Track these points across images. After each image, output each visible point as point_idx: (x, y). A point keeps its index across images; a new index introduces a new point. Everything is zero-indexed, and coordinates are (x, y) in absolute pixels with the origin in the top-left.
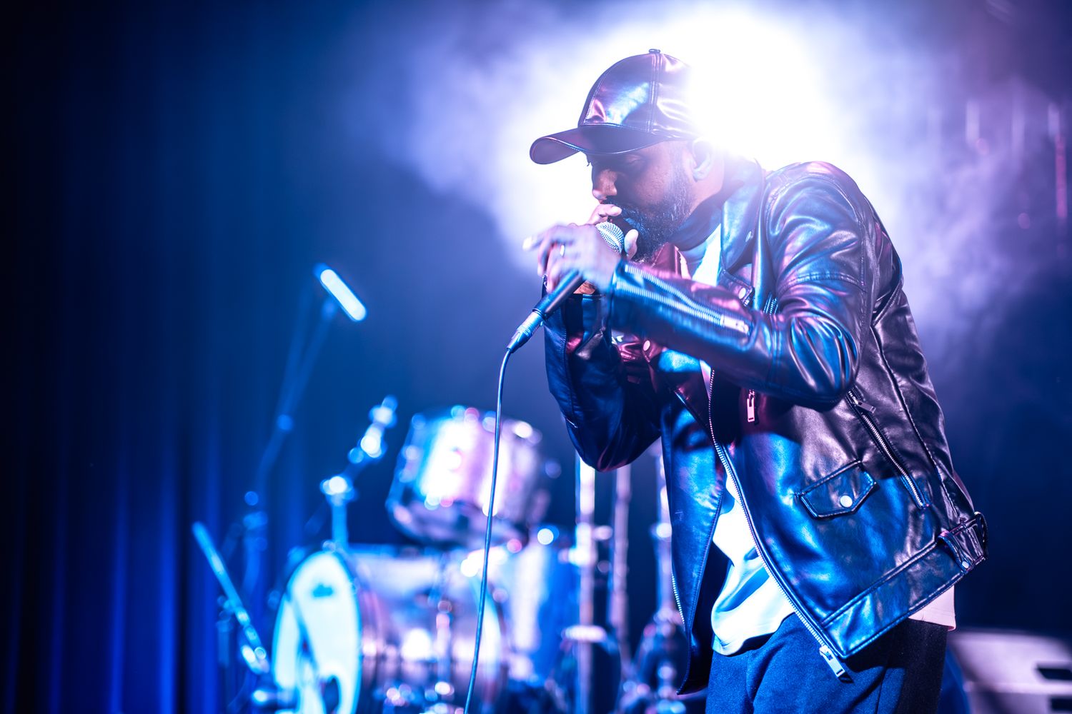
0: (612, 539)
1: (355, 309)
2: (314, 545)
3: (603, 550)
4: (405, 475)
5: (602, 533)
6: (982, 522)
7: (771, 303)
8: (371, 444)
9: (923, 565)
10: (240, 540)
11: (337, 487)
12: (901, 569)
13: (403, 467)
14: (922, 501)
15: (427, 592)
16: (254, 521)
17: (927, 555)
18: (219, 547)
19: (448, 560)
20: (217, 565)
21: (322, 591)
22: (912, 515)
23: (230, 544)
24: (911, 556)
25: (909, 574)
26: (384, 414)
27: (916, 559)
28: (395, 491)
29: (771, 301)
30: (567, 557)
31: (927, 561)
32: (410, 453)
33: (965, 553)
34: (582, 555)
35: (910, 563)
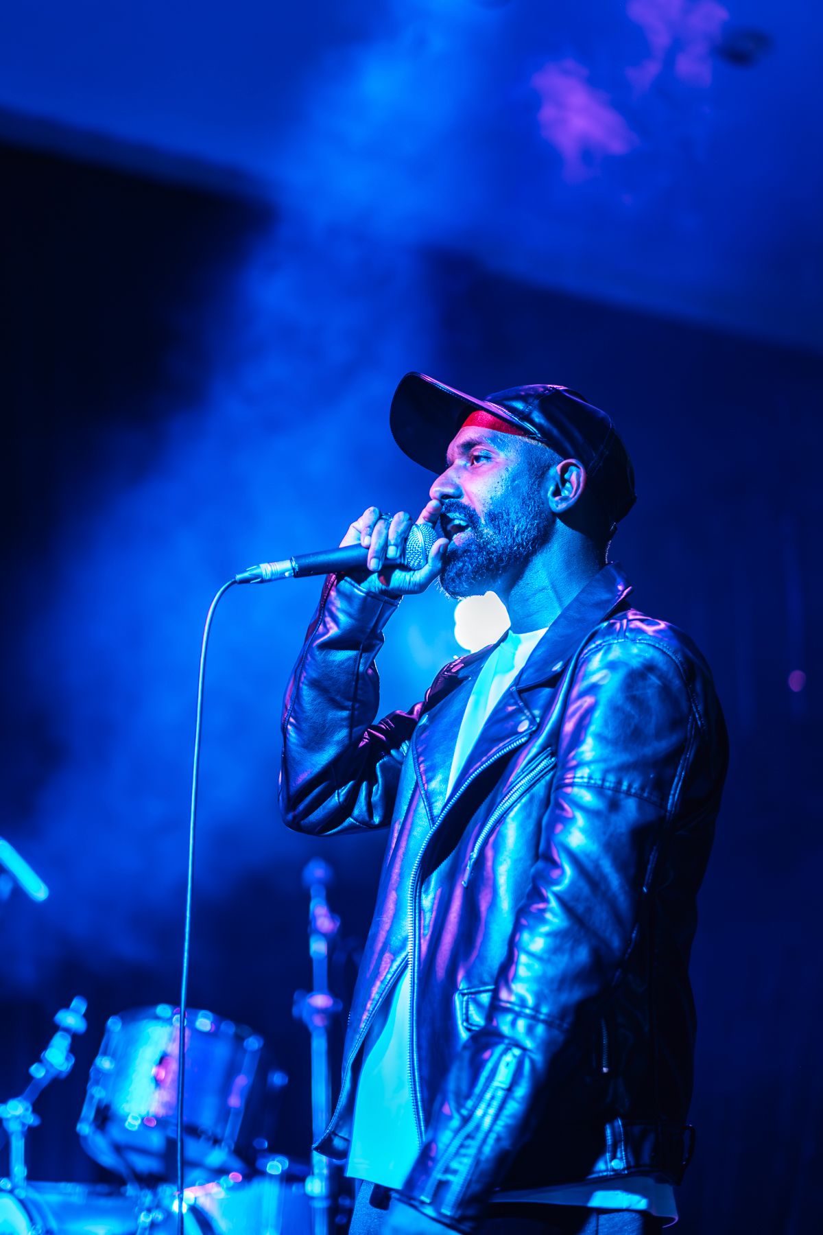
4: (98, 1093)
11: (14, 1111)
13: (95, 1080)
26: (72, 1018)
28: (88, 1110)
32: (103, 1063)
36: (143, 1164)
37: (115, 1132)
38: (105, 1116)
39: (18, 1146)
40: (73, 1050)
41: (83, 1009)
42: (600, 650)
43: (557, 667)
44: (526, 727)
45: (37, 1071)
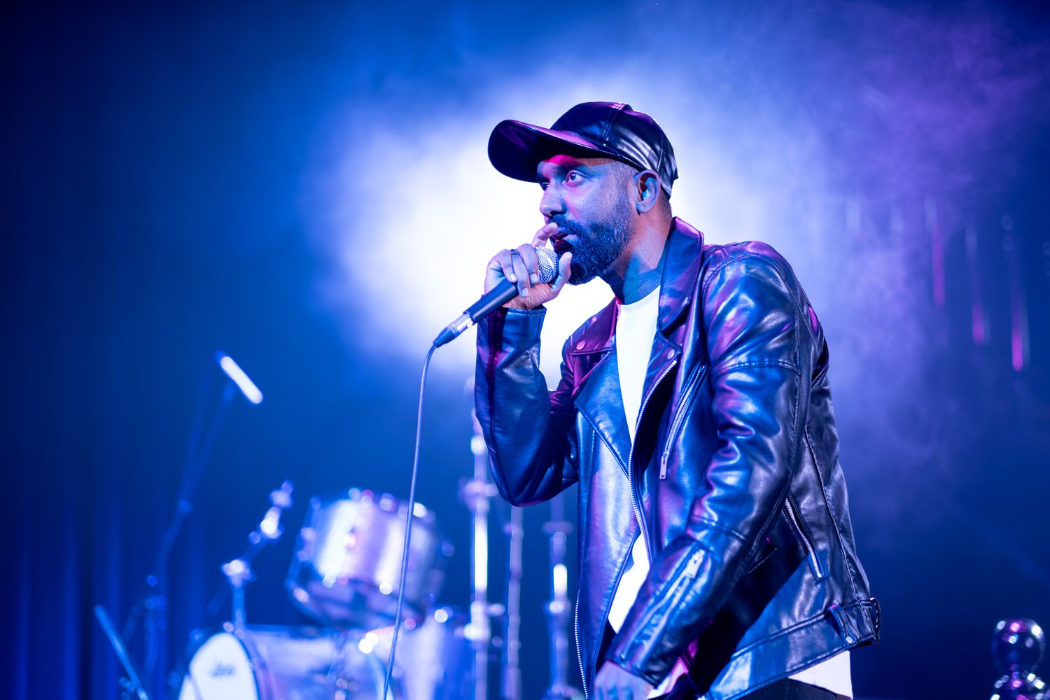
0: (506, 614)
1: (252, 393)
2: (214, 627)
3: (497, 626)
4: (303, 556)
5: (496, 609)
6: (876, 607)
7: (698, 370)
8: (270, 526)
9: (808, 632)
10: (141, 621)
11: (236, 569)
12: (786, 632)
13: (301, 548)
14: (821, 572)
15: (326, 670)
16: (154, 603)
17: (813, 624)
18: (120, 631)
19: (346, 639)
20: (118, 646)
21: (223, 671)
22: (806, 583)
23: (131, 625)
24: (797, 621)
25: (793, 638)
26: (282, 498)
27: (802, 625)
28: (294, 571)
29: (699, 368)
30: (463, 632)
31: (813, 630)
32: (308, 534)
33: (852, 628)
34: (476, 631)
35: (795, 628)
36: (336, 612)
37: (315, 587)
38: (309, 575)
39: (239, 598)
40: (283, 522)
41: (291, 490)
42: (717, 275)
43: (686, 302)
44: (673, 354)
45: (255, 539)
